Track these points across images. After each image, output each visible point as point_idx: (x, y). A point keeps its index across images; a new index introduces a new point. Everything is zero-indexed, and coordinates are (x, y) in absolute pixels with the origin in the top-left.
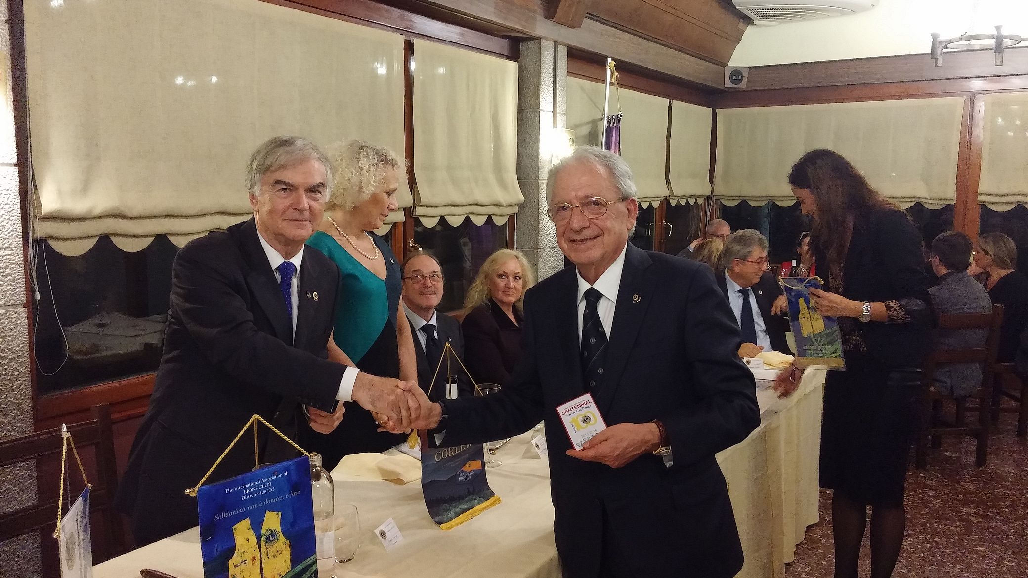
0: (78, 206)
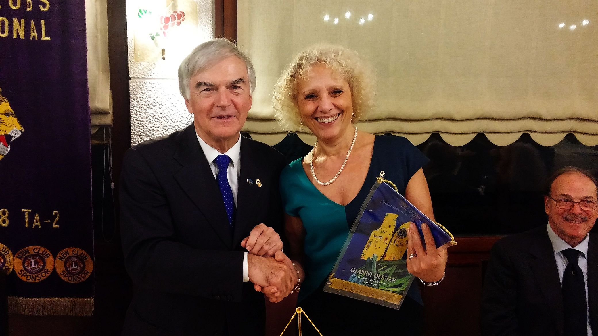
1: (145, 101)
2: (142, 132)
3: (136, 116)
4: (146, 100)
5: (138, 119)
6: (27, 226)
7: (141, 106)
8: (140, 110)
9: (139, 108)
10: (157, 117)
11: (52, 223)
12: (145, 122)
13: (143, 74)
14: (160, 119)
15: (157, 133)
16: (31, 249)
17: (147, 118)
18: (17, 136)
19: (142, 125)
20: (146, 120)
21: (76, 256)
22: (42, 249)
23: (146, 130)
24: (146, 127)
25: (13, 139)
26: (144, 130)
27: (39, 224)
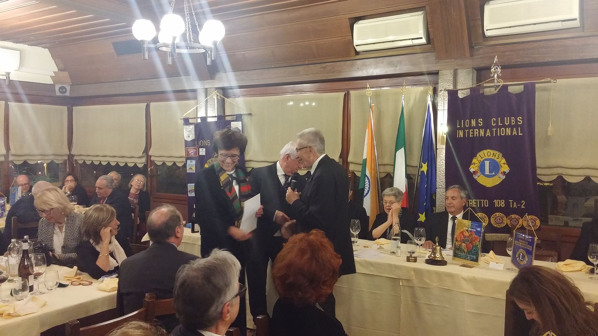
6: (511, 207)
11: (521, 206)
16: (513, 216)
18: (508, 172)
21: (532, 219)
22: (517, 216)
25: (506, 173)
27: (516, 206)
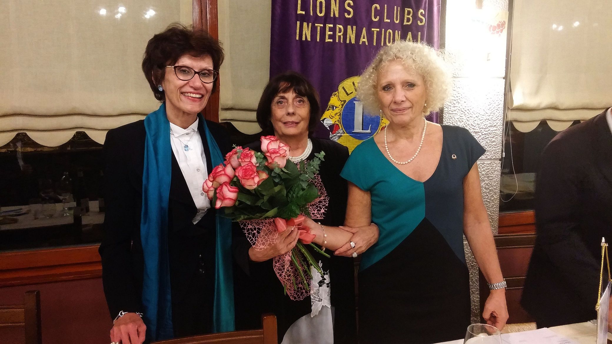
0: (532, 102)
1: (454, 97)
2: (452, 123)
3: (448, 110)
4: (456, 96)
5: (449, 113)
7: (452, 101)
8: (450, 104)
9: (450, 103)
10: (463, 110)
12: (454, 115)
13: (454, 74)
14: (465, 112)
15: (462, 124)
17: (455, 111)
19: (452, 117)
20: (454, 112)
23: (454, 121)
24: (454, 119)
26: (453, 121)
